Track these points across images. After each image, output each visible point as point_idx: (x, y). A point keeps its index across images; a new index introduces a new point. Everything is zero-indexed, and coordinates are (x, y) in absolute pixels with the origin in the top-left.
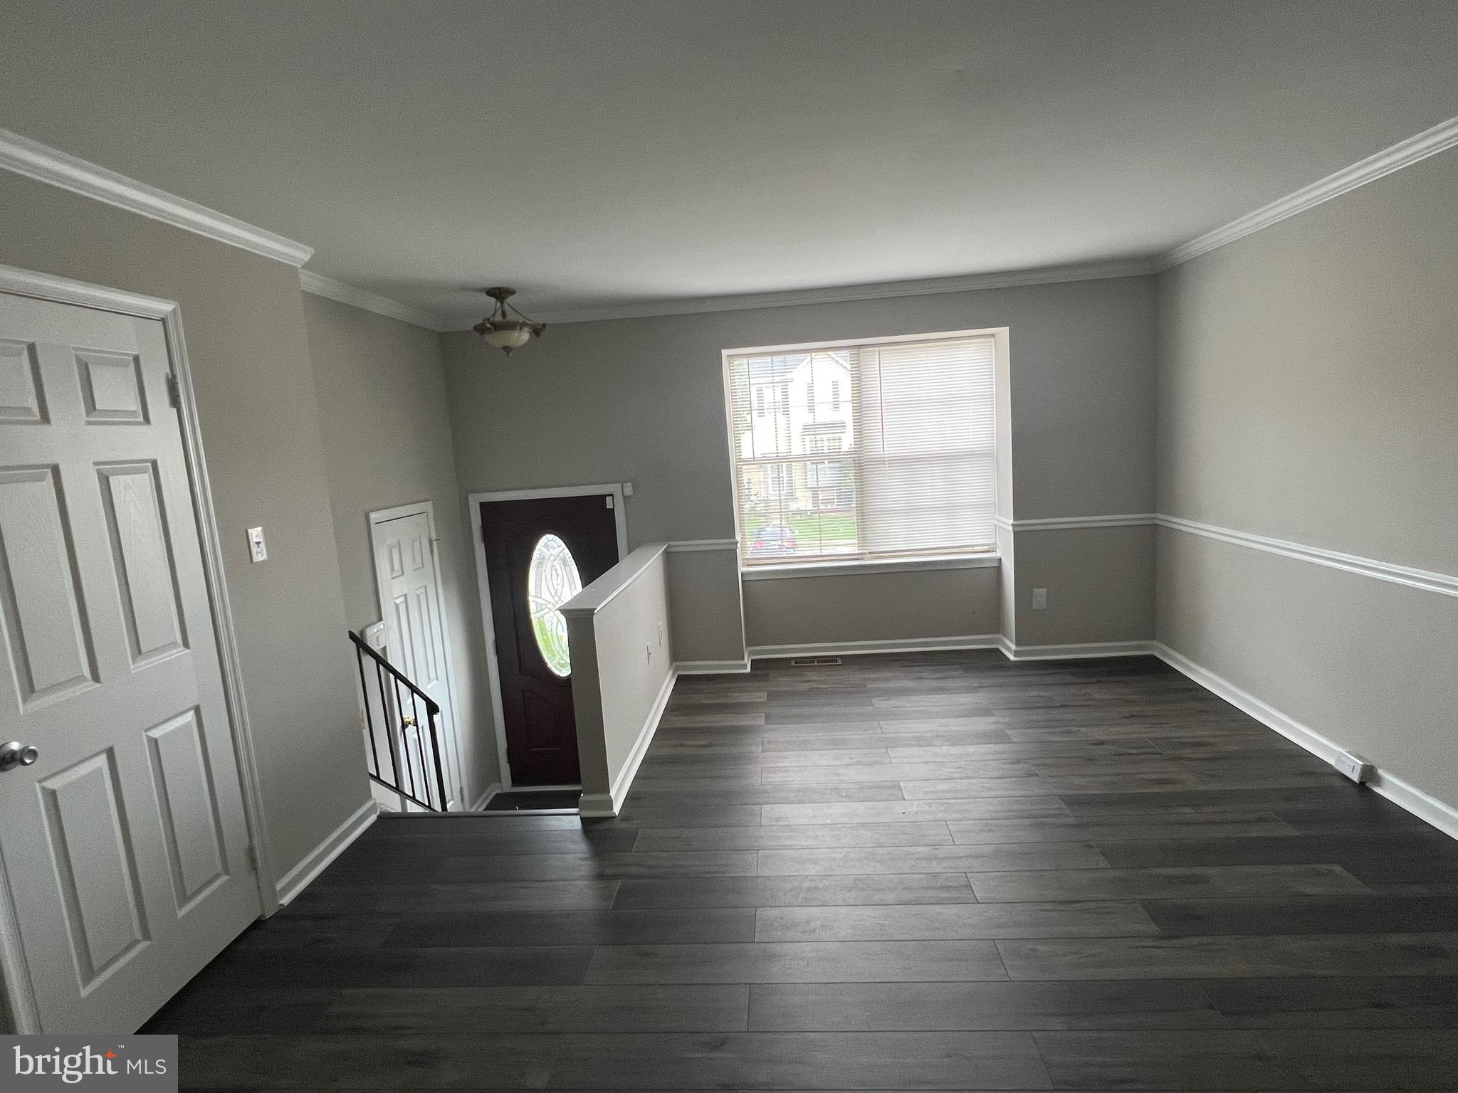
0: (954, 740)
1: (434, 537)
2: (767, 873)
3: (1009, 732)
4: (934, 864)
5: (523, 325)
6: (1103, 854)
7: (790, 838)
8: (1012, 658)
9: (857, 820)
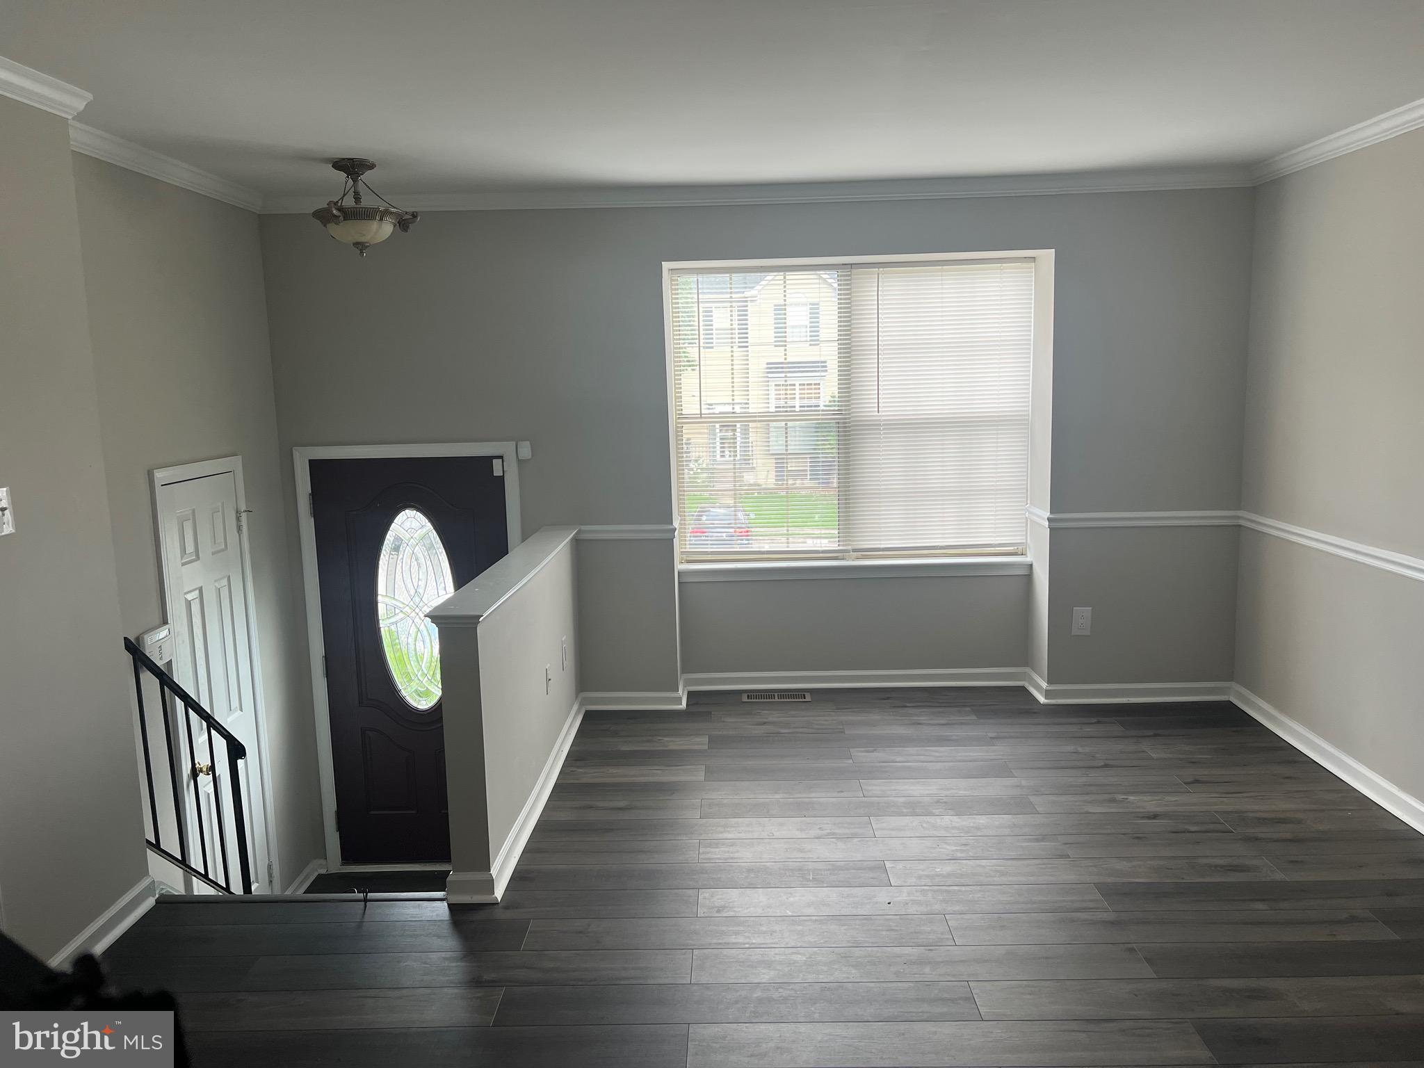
0: (959, 807)
1: (243, 507)
2: (705, 979)
3: (1032, 799)
4: (927, 970)
5: (384, 214)
6: (1148, 960)
7: (737, 933)
8: (1042, 700)
9: (826, 911)
